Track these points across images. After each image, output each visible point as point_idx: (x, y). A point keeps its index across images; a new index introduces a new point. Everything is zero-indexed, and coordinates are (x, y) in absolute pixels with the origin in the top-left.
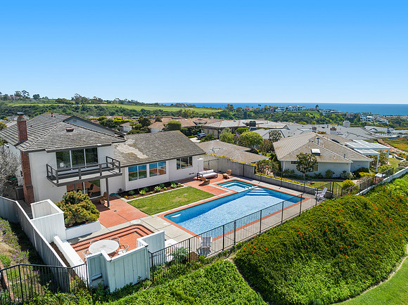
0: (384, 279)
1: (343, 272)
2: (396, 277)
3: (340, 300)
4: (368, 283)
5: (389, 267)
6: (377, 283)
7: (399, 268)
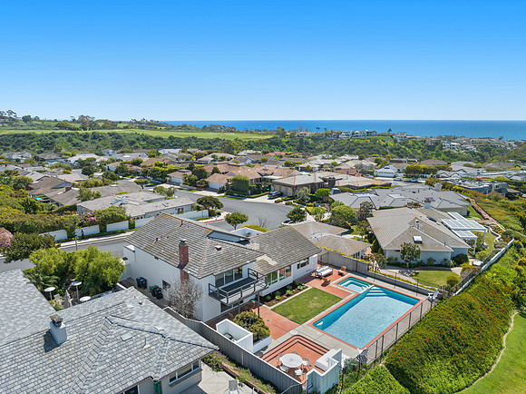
0: (488, 370)
1: (459, 368)
2: (497, 368)
3: (459, 390)
4: (477, 375)
5: (492, 360)
6: (483, 375)
7: (498, 360)
